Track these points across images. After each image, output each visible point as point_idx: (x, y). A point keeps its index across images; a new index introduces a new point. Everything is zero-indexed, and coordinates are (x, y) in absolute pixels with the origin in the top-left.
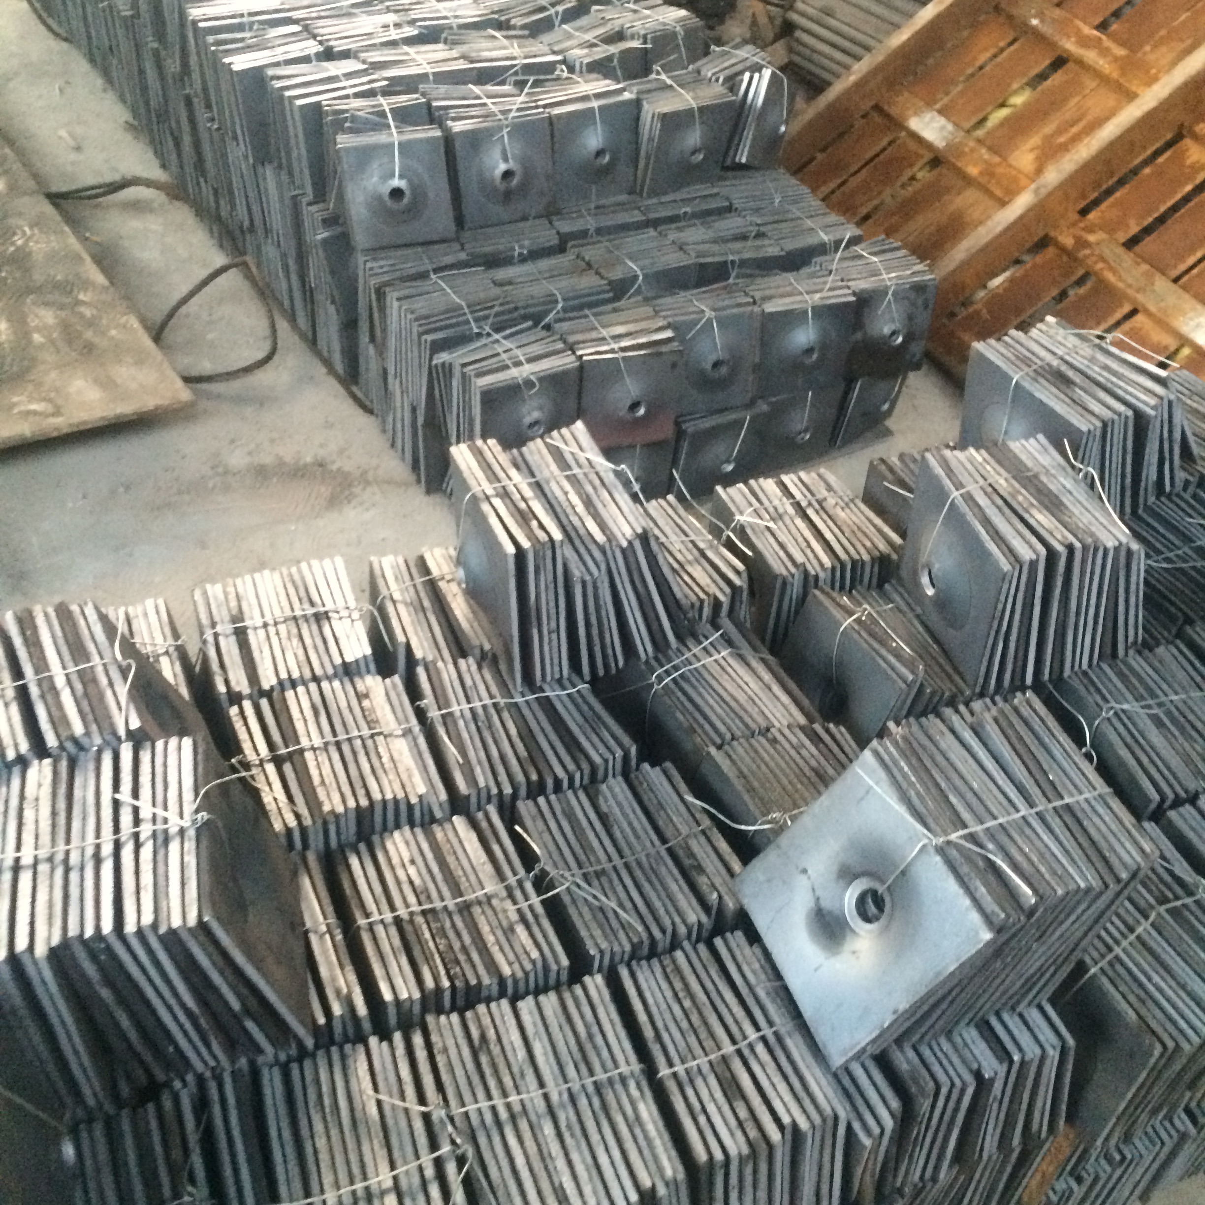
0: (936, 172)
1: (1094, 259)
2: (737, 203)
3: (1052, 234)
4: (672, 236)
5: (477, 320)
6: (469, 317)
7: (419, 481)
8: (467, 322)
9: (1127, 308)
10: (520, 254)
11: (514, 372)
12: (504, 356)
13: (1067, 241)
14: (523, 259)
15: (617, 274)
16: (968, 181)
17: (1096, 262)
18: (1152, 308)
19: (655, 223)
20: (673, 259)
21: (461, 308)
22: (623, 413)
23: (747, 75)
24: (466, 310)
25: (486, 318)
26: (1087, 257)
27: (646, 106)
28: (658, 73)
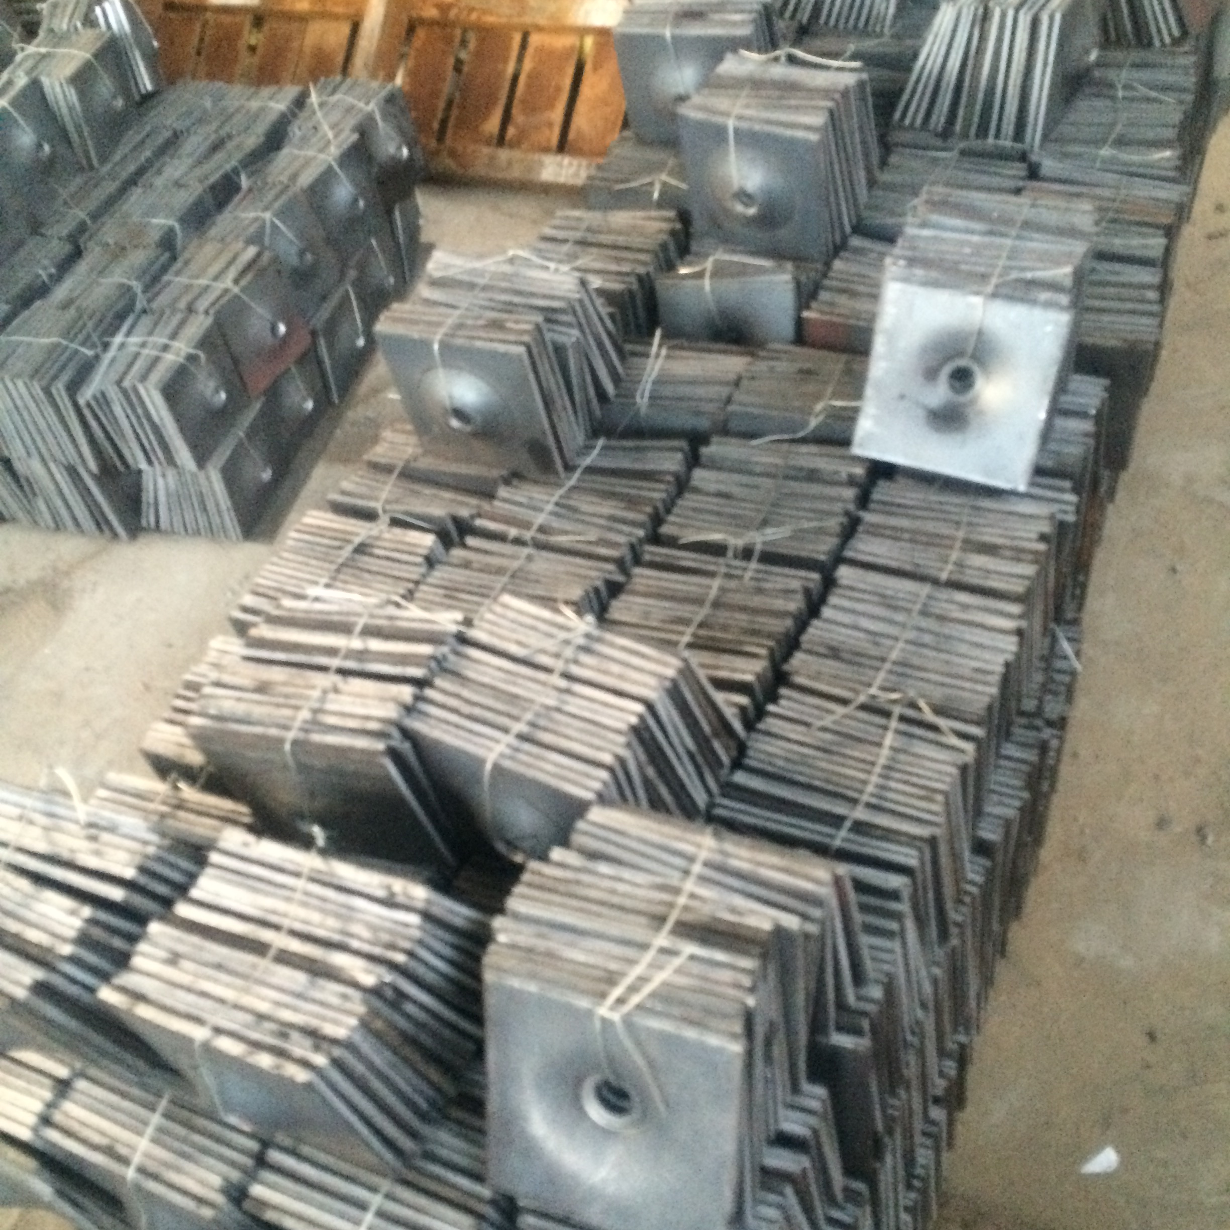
0: (266, 28)
1: (465, 13)
2: (178, 126)
3: (414, 14)
4: (159, 182)
5: (83, 344)
6: (74, 346)
7: (115, 535)
8: (76, 352)
9: (517, 38)
10: (51, 276)
11: (170, 358)
12: (145, 352)
13: (431, 12)
14: (58, 278)
15: (155, 236)
16: (303, 19)
17: (469, 15)
18: (542, 21)
19: (132, 181)
20: (184, 199)
21: (58, 345)
22: (270, 340)
23: (98, 10)
24: (65, 342)
25: (89, 337)
26: (457, 16)
27: (45, 81)
28: (23, 49)
